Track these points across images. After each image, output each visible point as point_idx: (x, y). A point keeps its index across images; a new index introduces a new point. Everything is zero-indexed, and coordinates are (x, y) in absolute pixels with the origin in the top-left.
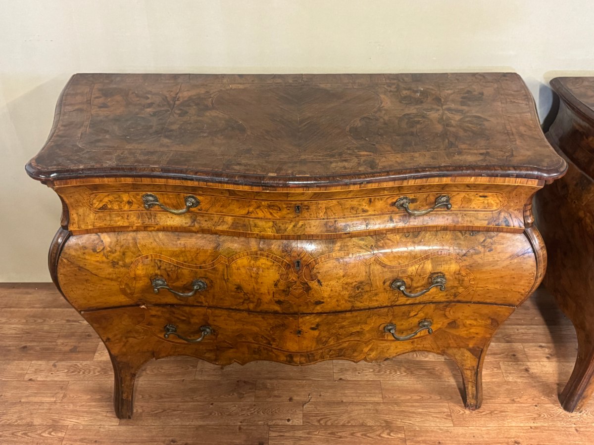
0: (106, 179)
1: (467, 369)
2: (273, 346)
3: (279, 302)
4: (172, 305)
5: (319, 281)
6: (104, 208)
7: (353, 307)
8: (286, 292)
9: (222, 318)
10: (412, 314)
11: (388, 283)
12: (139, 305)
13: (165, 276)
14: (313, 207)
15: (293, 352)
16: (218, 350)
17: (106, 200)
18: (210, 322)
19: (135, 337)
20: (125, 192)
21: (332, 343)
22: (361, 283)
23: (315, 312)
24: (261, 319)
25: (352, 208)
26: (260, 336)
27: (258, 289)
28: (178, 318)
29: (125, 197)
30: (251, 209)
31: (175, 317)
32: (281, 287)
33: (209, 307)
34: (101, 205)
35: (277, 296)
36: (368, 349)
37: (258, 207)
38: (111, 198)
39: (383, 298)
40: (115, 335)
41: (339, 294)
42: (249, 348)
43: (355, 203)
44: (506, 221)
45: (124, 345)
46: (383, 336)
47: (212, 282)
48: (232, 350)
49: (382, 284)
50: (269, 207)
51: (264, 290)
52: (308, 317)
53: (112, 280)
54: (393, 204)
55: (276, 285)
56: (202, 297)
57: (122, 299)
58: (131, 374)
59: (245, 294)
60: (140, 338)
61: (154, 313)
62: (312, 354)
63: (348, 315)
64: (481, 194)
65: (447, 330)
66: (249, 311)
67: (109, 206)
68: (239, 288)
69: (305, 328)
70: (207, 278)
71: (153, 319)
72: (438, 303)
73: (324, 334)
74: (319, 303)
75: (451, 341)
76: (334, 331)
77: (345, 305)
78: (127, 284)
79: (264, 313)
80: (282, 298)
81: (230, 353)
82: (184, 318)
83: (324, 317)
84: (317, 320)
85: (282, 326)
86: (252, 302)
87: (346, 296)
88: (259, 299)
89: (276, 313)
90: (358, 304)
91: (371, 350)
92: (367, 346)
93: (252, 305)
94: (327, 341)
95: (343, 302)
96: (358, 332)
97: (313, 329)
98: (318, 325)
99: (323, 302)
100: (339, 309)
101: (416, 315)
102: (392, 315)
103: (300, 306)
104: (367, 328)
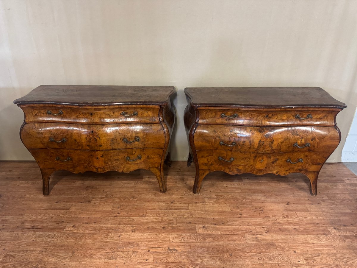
0: (35, 105)
1: (158, 176)
2: (91, 164)
3: (88, 146)
4: (57, 149)
5: (99, 138)
6: (36, 115)
7: (112, 148)
8: (90, 141)
9: (73, 153)
10: (134, 153)
11: (122, 139)
12: (47, 148)
13: (54, 137)
14: (96, 114)
15: (97, 167)
16: (74, 167)
17: (36, 112)
18: (70, 155)
19: (47, 162)
20: (42, 109)
21: (109, 163)
22: (113, 139)
23: (101, 150)
24: (84, 153)
25: (108, 115)
26: (86, 160)
27: (81, 141)
28: (60, 154)
29: (42, 112)
30: (78, 114)
32: (88, 140)
33: (68, 149)
34: (35, 114)
35: (87, 143)
36: (123, 167)
37: (80, 114)
38: (38, 112)
39: (122, 145)
40: (41, 160)
41: (107, 143)
42: (83, 165)
43: (108, 113)
44: (154, 119)
45: (44, 165)
46: (127, 162)
47: (67, 139)
48: (78, 167)
49: (120, 140)
50: (83, 113)
51: (83, 141)
52: (99, 152)
53: (38, 138)
54: (121, 114)
55: (86, 139)
56: (65, 145)
57: (41, 146)
58: (48, 177)
59: (78, 143)
60: (49, 162)
61: (52, 151)
62: (104, 168)
63: (112, 151)
64: (146, 111)
65: (147, 160)
66: (80, 150)
67: (37, 114)
68: (75, 140)
69: (99, 156)
70: (66, 137)
71: (52, 154)
72: (140, 148)
73: (106, 159)
74: (101, 146)
75: (150, 165)
76: (109, 158)
77: (110, 147)
78: (42, 140)
79: (85, 150)
80: (89, 144)
81: (78, 168)
82: (62, 154)
83: (104, 152)
84: (102, 153)
85: (91, 156)
86: (80, 146)
87: (109, 144)
88: (82, 144)
89: (88, 150)
90: (114, 147)
91: (124, 167)
92: (122, 165)
93: (80, 147)
94: (108, 162)
95: (108, 146)
96: (118, 159)
97: (101, 157)
98: (103, 155)
99: (102, 146)
100: (108, 149)
101: (135, 153)
102: (127, 152)
103: (95, 147)
104: (120, 158)
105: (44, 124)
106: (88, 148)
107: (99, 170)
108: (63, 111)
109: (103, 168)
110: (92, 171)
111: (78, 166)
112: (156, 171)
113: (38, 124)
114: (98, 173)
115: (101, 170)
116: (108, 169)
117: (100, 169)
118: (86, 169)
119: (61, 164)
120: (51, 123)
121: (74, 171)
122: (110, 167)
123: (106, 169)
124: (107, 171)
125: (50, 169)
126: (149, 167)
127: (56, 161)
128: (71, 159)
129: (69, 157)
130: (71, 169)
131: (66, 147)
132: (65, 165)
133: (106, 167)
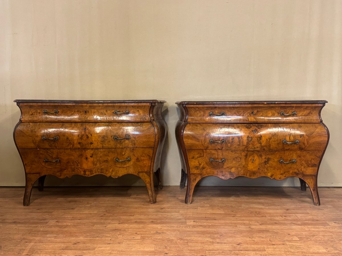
0: (34, 104)
1: (147, 183)
2: (79, 167)
3: (79, 143)
4: (47, 149)
5: (91, 134)
6: (32, 114)
7: (103, 147)
8: (81, 138)
9: (62, 154)
10: (123, 153)
11: (112, 137)
12: (37, 148)
13: (46, 135)
14: (90, 112)
15: (86, 169)
16: (61, 171)
17: (33, 112)
18: (59, 156)
19: (34, 165)
20: (39, 109)
21: (98, 165)
22: (104, 136)
23: (91, 148)
24: (74, 152)
25: (101, 113)
26: (74, 161)
27: (73, 138)
28: (49, 155)
29: (39, 111)
30: (73, 113)
31: (48, 155)
32: (80, 137)
33: (59, 149)
34: (31, 113)
35: (79, 140)
36: (111, 170)
37: (75, 112)
38: (34, 111)
39: (112, 144)
40: (28, 163)
41: (98, 140)
42: (71, 168)
43: (102, 111)
44: (145, 117)
45: (31, 168)
46: (116, 164)
48: (66, 170)
49: (111, 137)
50: (78, 111)
51: (75, 138)
52: (89, 150)
54: (113, 113)
55: (78, 136)
56: (57, 144)
57: (32, 145)
58: (31, 184)
59: (69, 141)
60: (36, 165)
61: (41, 152)
62: (92, 170)
63: (102, 150)
64: (137, 110)
65: (137, 163)
66: (71, 149)
67: (34, 114)
68: (68, 138)
69: (89, 156)
70: (58, 136)
71: (41, 156)
72: (130, 148)
73: (95, 160)
74: (92, 143)
75: (139, 169)
76: (98, 158)
77: (100, 146)
78: (34, 138)
79: (75, 149)
80: (80, 141)
81: (65, 172)
82: (51, 155)
83: (94, 150)
84: (92, 152)
85: (81, 155)
86: (71, 144)
87: (100, 141)
88: (73, 142)
89: (79, 148)
90: (104, 145)
91: (112, 171)
92: (111, 169)
93: (71, 146)
94: (96, 164)
95: (99, 143)
96: (106, 160)
97: (91, 157)
98: (92, 155)
99: (93, 143)
100: (98, 147)
101: (125, 154)
102: (117, 153)
103: (86, 145)
104: (109, 159)
105: (39, 123)
106: (79, 146)
107: (87, 173)
108: (59, 110)
109: (91, 171)
110: (80, 174)
111: (65, 169)
112: (145, 177)
113: (33, 123)
114: (86, 177)
115: (89, 173)
116: (96, 172)
117: (88, 171)
118: (73, 172)
119: (49, 168)
120: (45, 123)
121: (60, 176)
122: (99, 170)
123: (94, 172)
124: (95, 174)
125: (35, 174)
126: (138, 171)
127: (43, 164)
128: (60, 161)
129: (58, 158)
130: (58, 174)
131: (57, 146)
132: (52, 169)
133: (95, 169)
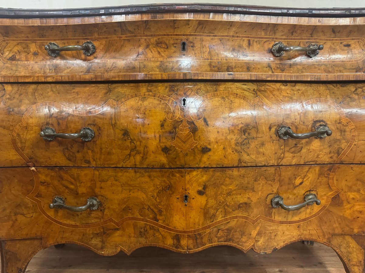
1: (354, 265)
2: (160, 223)
3: (166, 150)
4: (61, 168)
5: (205, 120)
6: (13, 59)
7: (240, 161)
8: (173, 133)
9: (109, 183)
10: (298, 181)
11: (273, 129)
12: (29, 166)
13: (55, 124)
14: (198, 45)
15: (180, 232)
16: (104, 233)
17: (15, 49)
18: (97, 190)
19: (23, 215)
20: (34, 41)
21: (219, 219)
23: (203, 166)
24: (147, 179)
25: (234, 50)
26: (146, 207)
27: (145, 133)
28: (67, 187)
29: (33, 48)
30: (141, 50)
31: (64, 186)
32: (168, 128)
33: (96, 168)
34: (11, 55)
35: (164, 140)
36: (256, 232)
37: (147, 47)
38: (19, 48)
39: (270, 152)
41: (226, 138)
42: (135, 226)
45: (13, 226)
46: (270, 215)
47: (99, 129)
48: (118, 233)
49: (268, 130)
50: (157, 44)
51: (150, 135)
52: (195, 173)
53: (4, 128)
54: (270, 50)
55: (162, 126)
56: (90, 152)
57: (12, 156)
58: (18, 268)
59: (132, 141)
60: (28, 216)
61: (42, 178)
62: (200, 234)
63: (235, 172)
64: (345, 43)
65: (332, 209)
66: (135, 168)
67: (17, 57)
68: (126, 133)
69: (192, 192)
70: (94, 125)
71: (42, 188)
72: (322, 165)
73: (212, 202)
74: (205, 150)
75: (336, 225)
76: (221, 199)
77: (232, 158)
78: (18, 135)
79: (150, 168)
80: (169, 144)
81: (116, 237)
82: (72, 187)
83: (211, 173)
84: (204, 178)
85: (169, 189)
86: (138, 153)
87: (233, 142)
88: (146, 147)
89: (162, 167)
90: (245, 157)
91: (259, 234)
92: (255, 228)
93: (138, 158)
94: (214, 215)
95: (230, 151)
96: (246, 203)
97: (200, 193)
98: (205, 187)
99: (210, 150)
100: (226, 163)
101: (301, 184)
102: (279, 180)
103: (187, 155)
104: (254, 198)
105: (33, 86)
106: (163, 159)
107: (184, 242)
108: (96, 44)
109: (196, 236)
110: (161, 245)
111: (118, 229)
112: (349, 247)
113: (15, 86)
114: (180, 253)
115: (191, 241)
116: (210, 241)
117: (189, 237)
118: (142, 240)
119: (65, 225)
120: (53, 85)
121: (102, 248)
122: (220, 234)
123: (205, 240)
124: (208, 245)
125: (28, 242)
126: (331, 232)
127: (51, 213)
128: (100, 204)
129: (94, 196)
130: (96, 242)
131: (91, 160)
132: (76, 226)
133: (208, 231)
